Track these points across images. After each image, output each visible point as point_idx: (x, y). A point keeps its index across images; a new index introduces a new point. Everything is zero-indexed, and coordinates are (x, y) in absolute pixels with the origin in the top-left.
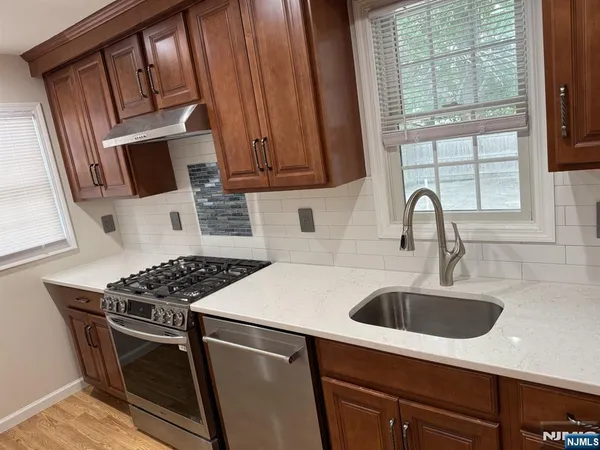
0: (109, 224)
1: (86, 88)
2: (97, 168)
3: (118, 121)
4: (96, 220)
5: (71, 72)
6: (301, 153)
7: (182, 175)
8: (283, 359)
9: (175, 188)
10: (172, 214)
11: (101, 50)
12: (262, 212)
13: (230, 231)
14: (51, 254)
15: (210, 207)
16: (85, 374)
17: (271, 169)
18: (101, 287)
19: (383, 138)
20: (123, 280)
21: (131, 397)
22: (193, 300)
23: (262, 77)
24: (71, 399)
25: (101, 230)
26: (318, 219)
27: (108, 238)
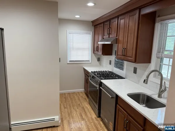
0: (99, 60)
1: (100, 30)
2: (98, 47)
3: (103, 38)
4: (96, 58)
5: (98, 26)
6: (131, 54)
7: (114, 52)
8: (110, 97)
9: (112, 55)
10: (110, 60)
11: (104, 22)
12: (126, 65)
13: (119, 68)
14: (86, 62)
15: (117, 61)
16: (85, 89)
17: (125, 56)
18: (90, 71)
19: (156, 55)
20: (94, 71)
21: (89, 95)
22: (102, 79)
23: (128, 35)
24: (82, 92)
25: (97, 60)
26: (138, 71)
27: (98, 62)
